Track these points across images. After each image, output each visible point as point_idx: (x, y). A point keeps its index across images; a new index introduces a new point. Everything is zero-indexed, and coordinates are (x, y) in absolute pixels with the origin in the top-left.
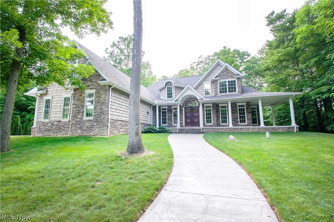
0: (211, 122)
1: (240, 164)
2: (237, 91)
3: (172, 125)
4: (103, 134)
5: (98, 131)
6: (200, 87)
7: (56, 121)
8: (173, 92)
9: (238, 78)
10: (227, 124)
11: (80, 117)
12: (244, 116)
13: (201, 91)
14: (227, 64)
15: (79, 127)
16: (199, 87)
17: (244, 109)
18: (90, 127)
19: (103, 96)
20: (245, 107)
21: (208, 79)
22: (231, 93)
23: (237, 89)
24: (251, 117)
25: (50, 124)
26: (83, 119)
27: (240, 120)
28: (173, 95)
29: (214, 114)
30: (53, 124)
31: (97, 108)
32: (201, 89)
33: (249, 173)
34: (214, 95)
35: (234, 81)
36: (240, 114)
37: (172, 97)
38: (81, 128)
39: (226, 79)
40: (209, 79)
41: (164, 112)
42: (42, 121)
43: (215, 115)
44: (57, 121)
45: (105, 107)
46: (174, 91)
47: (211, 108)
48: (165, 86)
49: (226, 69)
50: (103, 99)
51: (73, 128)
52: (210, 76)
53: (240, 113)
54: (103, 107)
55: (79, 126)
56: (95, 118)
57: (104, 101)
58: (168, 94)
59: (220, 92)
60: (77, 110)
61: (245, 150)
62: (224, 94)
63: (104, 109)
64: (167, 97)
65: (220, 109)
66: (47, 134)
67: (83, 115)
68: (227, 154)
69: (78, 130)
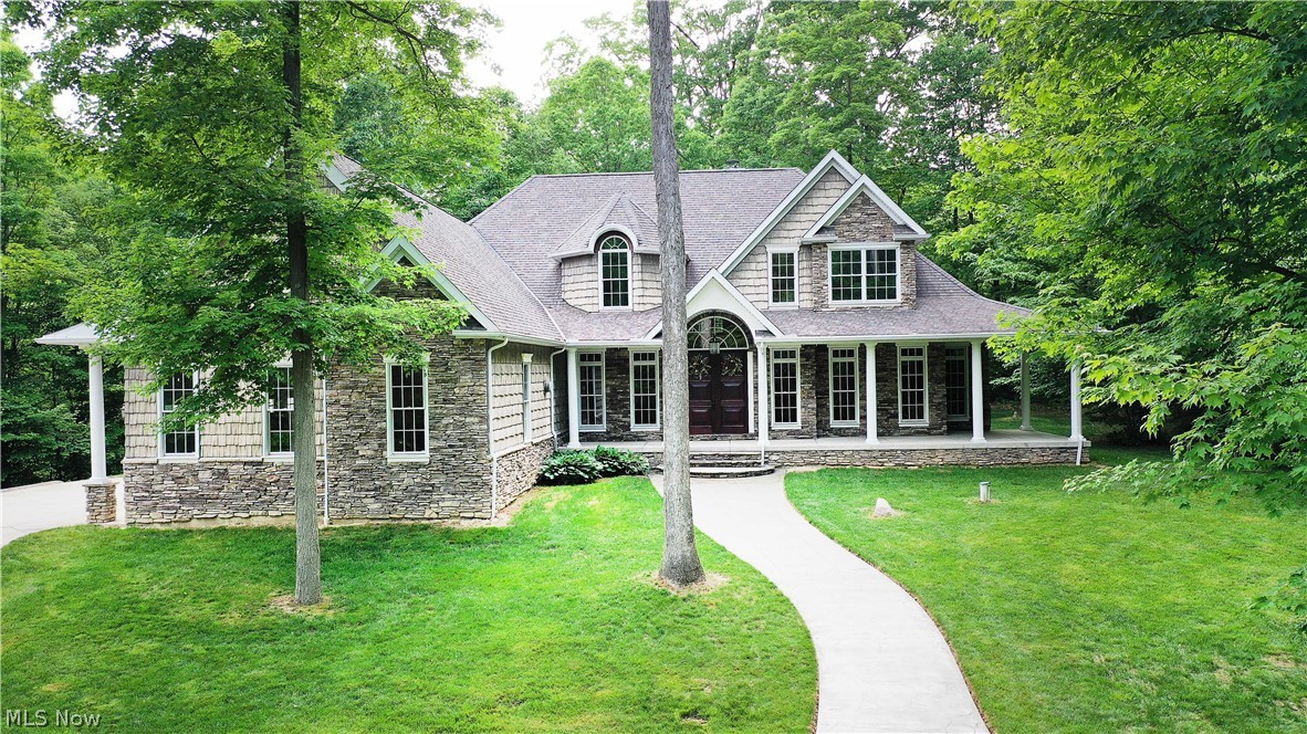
0: (794, 419)
1: (911, 592)
2: (899, 298)
3: (627, 427)
4: (477, 515)
5: (456, 504)
6: (753, 266)
7: (237, 463)
8: (629, 278)
9: (907, 244)
10: (856, 423)
11: (370, 453)
12: (920, 394)
13: (758, 282)
14: (865, 179)
15: (368, 490)
16: (747, 266)
17: (920, 363)
18: (417, 489)
19: (466, 379)
20: (925, 359)
21: (785, 234)
22: (876, 302)
23: (899, 288)
24: (944, 396)
25: (205, 476)
26: (384, 462)
27: (905, 409)
28: (633, 294)
29: (807, 386)
30: (223, 474)
31: (445, 422)
32: (755, 274)
33: (926, 608)
34: (808, 305)
35: (892, 253)
36: (904, 386)
37: (625, 302)
38: (379, 493)
39: (859, 240)
40: (792, 234)
41: (590, 368)
42: (160, 463)
43: (811, 388)
44: (245, 463)
45: (476, 420)
46: (638, 276)
47: (797, 361)
48: (597, 248)
49: (864, 199)
50: (464, 391)
51: (340, 494)
52: (797, 218)
53: (904, 379)
54: (468, 420)
55: (369, 485)
56: (439, 457)
57: (471, 398)
58: (606, 286)
59: (836, 296)
60: (356, 428)
61: (920, 556)
62: (852, 303)
63: (474, 427)
64: (601, 300)
65: (831, 360)
66: (196, 512)
67: (383, 446)
68: (883, 570)
69: (365, 501)
